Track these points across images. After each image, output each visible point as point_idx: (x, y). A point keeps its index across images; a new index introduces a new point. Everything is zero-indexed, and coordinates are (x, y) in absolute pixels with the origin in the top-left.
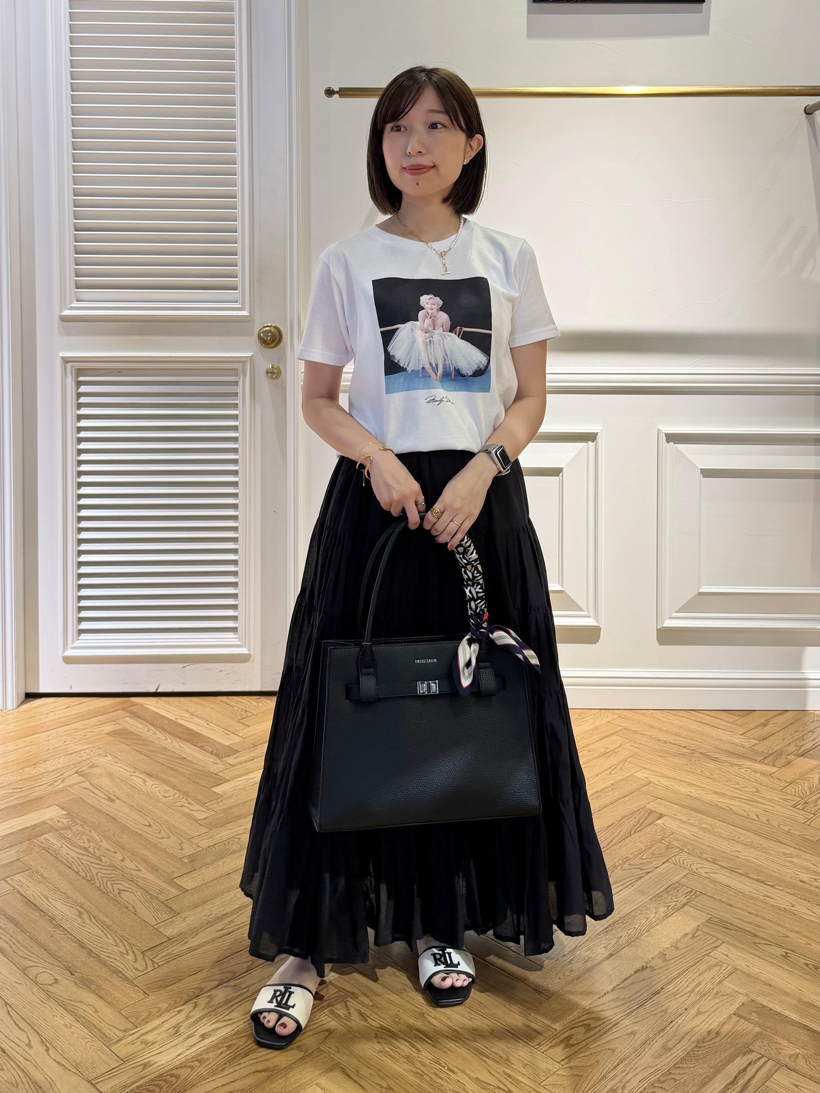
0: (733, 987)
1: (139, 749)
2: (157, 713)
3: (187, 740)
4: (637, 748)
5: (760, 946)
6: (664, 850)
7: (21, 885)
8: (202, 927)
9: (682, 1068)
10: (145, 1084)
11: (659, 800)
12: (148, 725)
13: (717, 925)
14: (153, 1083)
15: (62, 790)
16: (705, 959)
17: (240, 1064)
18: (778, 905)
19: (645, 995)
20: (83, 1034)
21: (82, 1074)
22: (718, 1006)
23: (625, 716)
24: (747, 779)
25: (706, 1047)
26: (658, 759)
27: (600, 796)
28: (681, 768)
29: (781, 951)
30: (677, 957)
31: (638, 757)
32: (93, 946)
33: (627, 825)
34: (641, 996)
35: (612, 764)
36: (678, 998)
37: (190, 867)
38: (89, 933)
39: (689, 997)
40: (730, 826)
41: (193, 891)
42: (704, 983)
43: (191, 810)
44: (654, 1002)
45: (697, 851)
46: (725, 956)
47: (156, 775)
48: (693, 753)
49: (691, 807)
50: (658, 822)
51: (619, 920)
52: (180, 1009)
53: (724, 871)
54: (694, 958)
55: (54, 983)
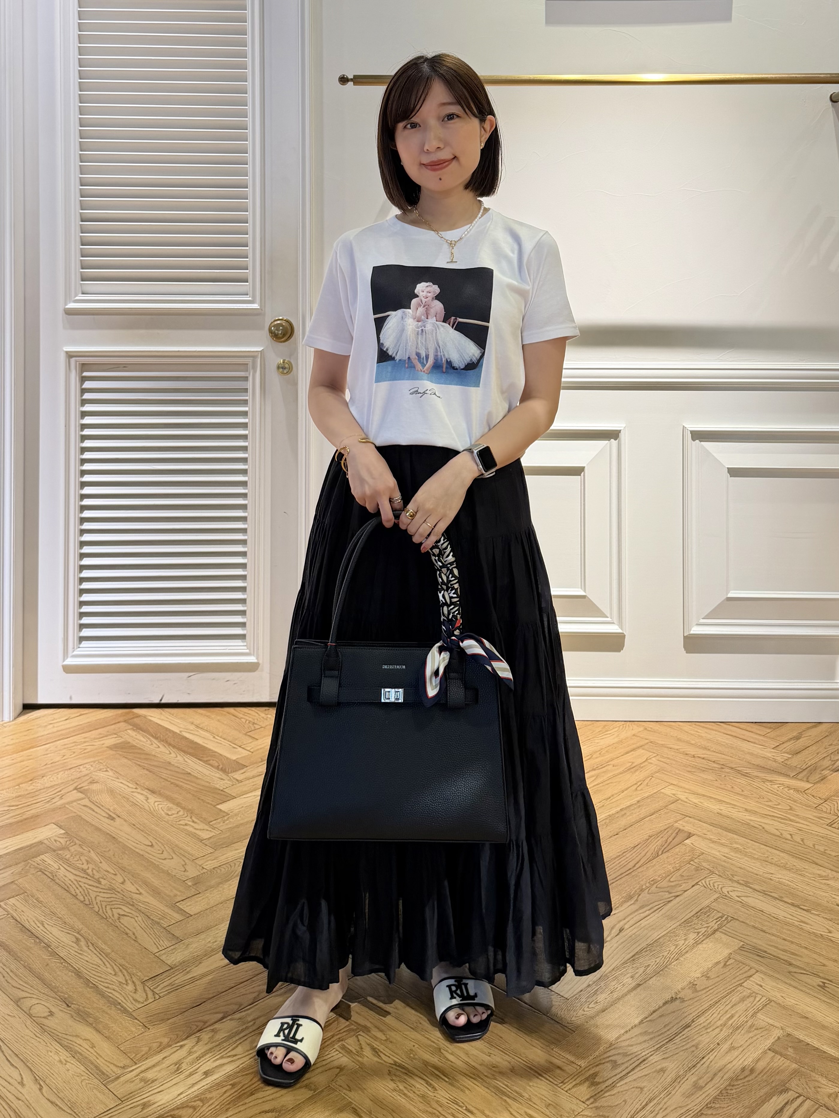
0: (768, 1020)
1: (142, 764)
2: (161, 726)
3: (192, 755)
4: (665, 763)
5: (796, 975)
7: (16, 910)
8: (206, 955)
9: (714, 1108)
11: (687, 818)
12: (151, 738)
13: (750, 952)
15: (60, 808)
16: (738, 989)
17: (246, 1104)
18: (814, 931)
19: (675, 1029)
20: (79, 1071)
21: (77, 1115)
22: (752, 1040)
23: (651, 728)
24: (780, 796)
25: (739, 1086)
26: (686, 775)
27: (625, 814)
28: (710, 784)
29: (818, 981)
30: (708, 987)
31: (665, 772)
32: (91, 975)
33: (655, 845)
34: (671, 1030)
35: (638, 780)
36: (709, 1032)
37: (194, 890)
38: (87, 961)
39: (721, 1030)
40: (762, 846)
41: (196, 916)
42: (737, 1015)
43: (195, 829)
44: (684, 1037)
45: (728, 873)
46: (758, 987)
47: (160, 791)
48: (723, 768)
49: (721, 826)
50: (687, 841)
51: (646, 948)
52: (181, 1043)
53: (756, 895)
54: (726, 988)
55: (49, 1016)
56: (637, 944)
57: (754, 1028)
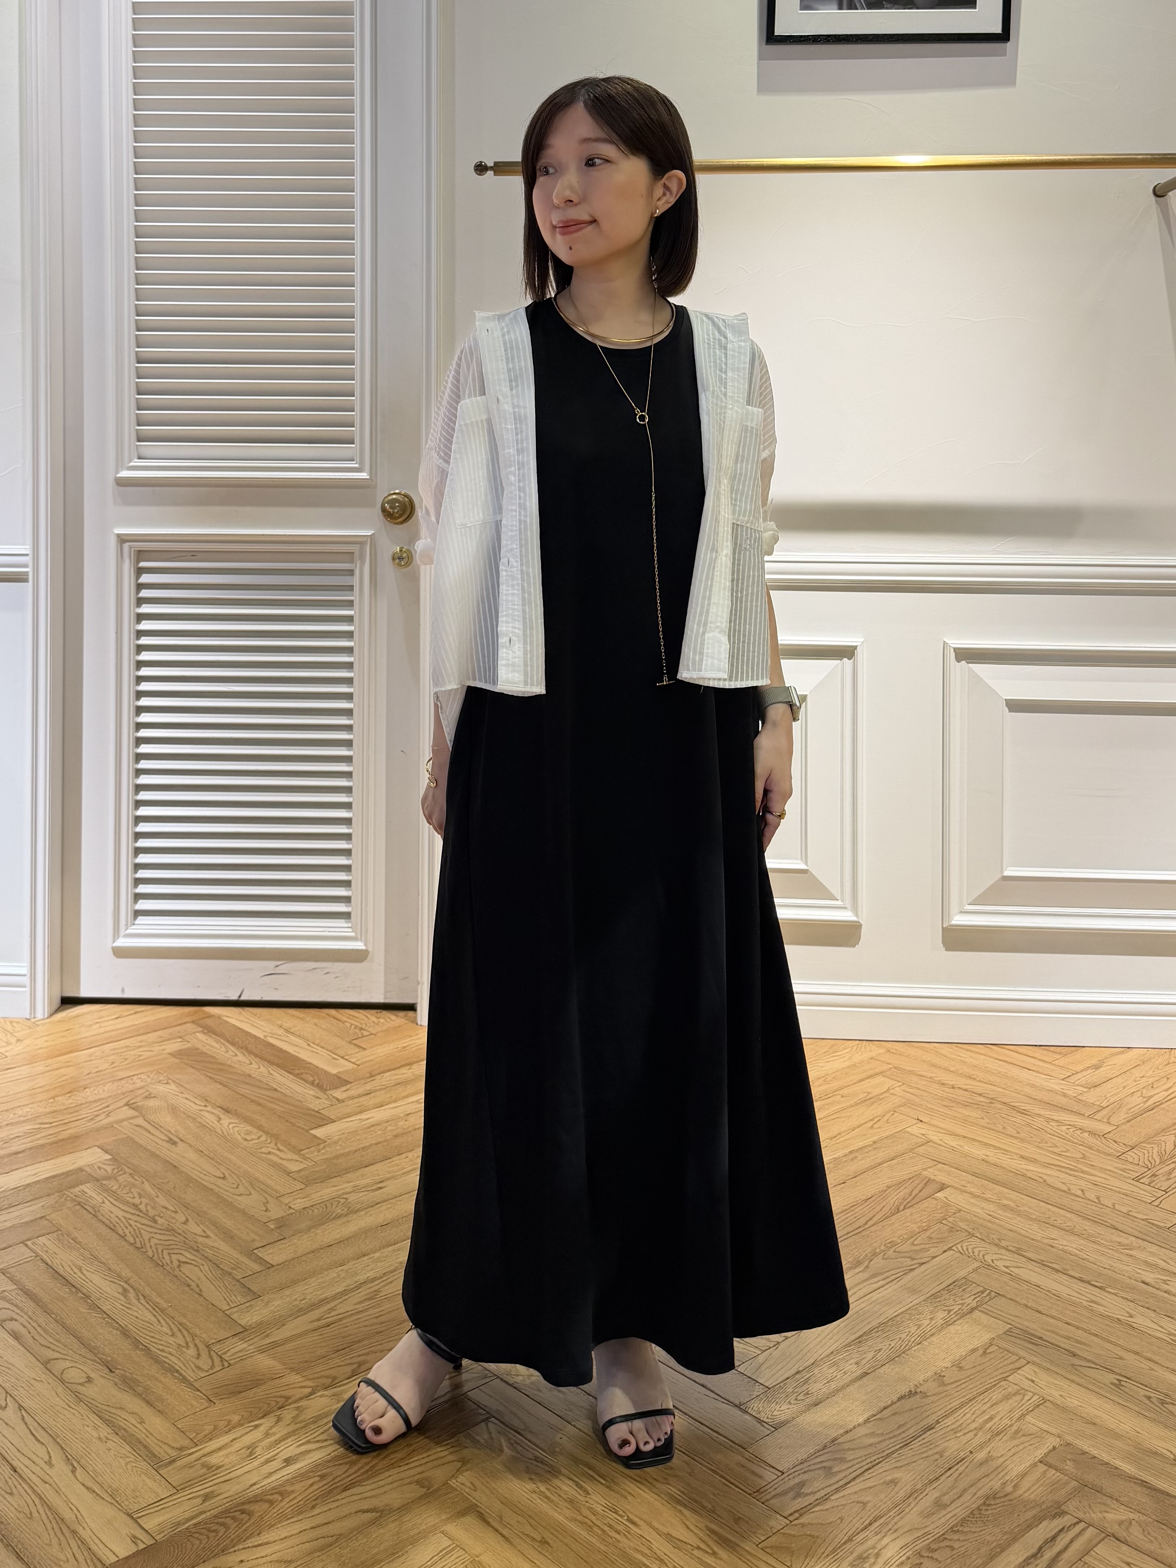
0: (1041, 1425)
1: (213, 1076)
2: (240, 1029)
3: (278, 1065)
4: (912, 1094)
5: (1082, 1369)
6: (946, 1234)
7: (47, 1251)
8: (291, 1315)
9: (962, 1532)
10: (205, 1522)
11: (940, 1165)
12: (227, 1044)
13: (1020, 1338)
14: (216, 1521)
15: (105, 1128)
16: (1001, 1384)
17: (338, 1500)
18: (1110, 1314)
19: (911, 1431)
20: (124, 1451)
21: (119, 1504)
22: (1017, 1449)
23: (896, 1050)
24: (1069, 1140)
25: (997, 1506)
26: (942, 1110)
27: (856, 1157)
28: (973, 1123)
29: (1113, 1378)
30: (959, 1380)
31: (913, 1107)
32: (141, 1334)
33: (894, 1198)
34: (906, 1432)
35: (875, 1115)
36: (959, 1437)
37: (277, 1234)
38: (137, 1317)
39: (976, 1435)
40: (1042, 1204)
41: (279, 1266)
42: (998, 1417)
43: (281, 1159)
44: (925, 1441)
45: (994, 1236)
46: (1030, 1383)
47: (236, 1110)
48: (992, 1103)
49: (985, 1176)
50: (939, 1195)
51: (877, 1327)
52: (256, 1423)
53: (1031, 1265)
54: (985, 1382)
55: (86, 1382)
56: (866, 1322)
57: (1021, 1433)
